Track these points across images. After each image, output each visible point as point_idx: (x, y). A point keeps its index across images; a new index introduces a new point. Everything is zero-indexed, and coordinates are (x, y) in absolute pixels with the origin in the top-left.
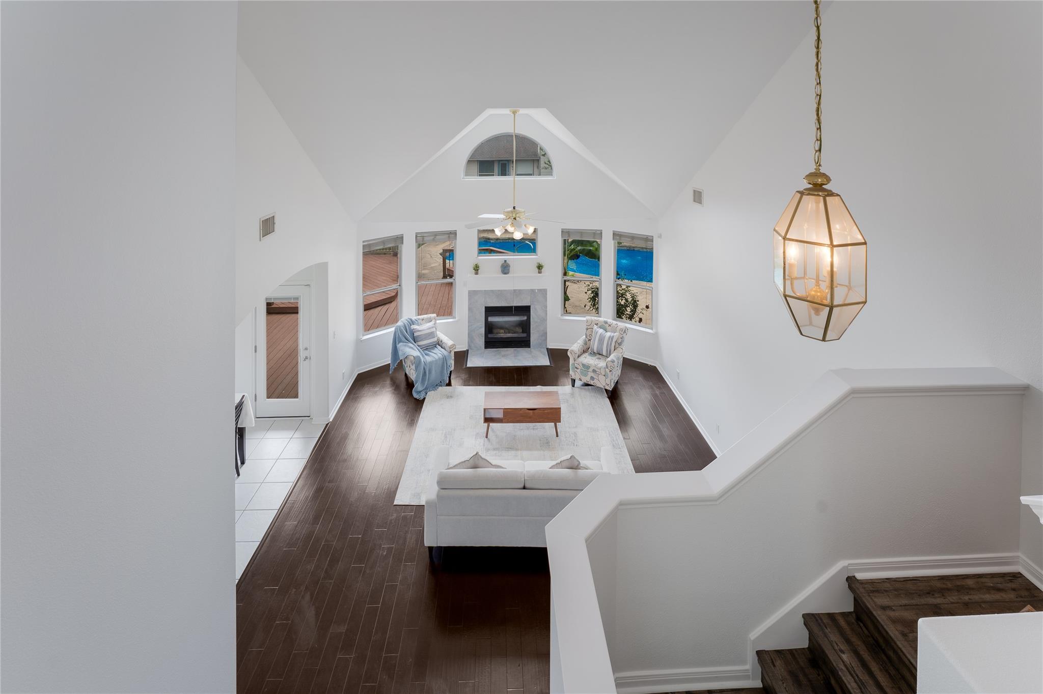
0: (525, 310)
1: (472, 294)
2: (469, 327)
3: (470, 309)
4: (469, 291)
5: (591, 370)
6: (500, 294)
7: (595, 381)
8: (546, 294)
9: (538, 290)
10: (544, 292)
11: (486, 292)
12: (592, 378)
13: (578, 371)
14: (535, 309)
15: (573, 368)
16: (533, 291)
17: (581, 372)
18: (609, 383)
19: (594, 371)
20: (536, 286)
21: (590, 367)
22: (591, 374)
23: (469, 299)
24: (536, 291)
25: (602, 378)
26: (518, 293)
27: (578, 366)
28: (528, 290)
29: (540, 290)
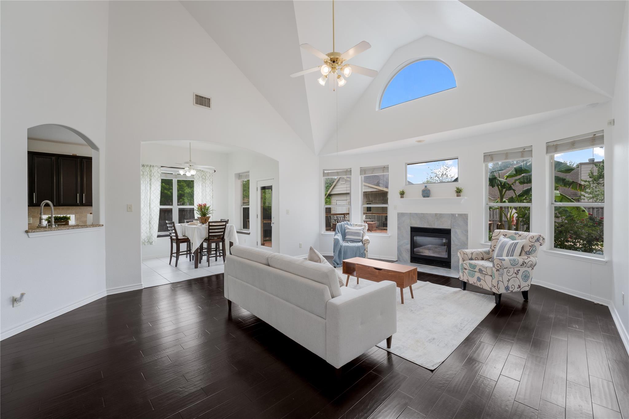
0: (445, 233)
1: (401, 216)
2: (398, 242)
3: (399, 228)
4: (398, 213)
5: (477, 270)
6: (422, 216)
7: (482, 282)
8: (467, 219)
9: (458, 214)
10: (464, 217)
11: (411, 215)
12: (479, 279)
13: (466, 271)
14: (456, 233)
15: (462, 269)
16: (453, 215)
17: (469, 273)
18: (495, 284)
19: (480, 271)
20: (456, 211)
21: (476, 266)
22: (478, 275)
23: (398, 220)
24: (457, 215)
25: (488, 278)
26: (439, 216)
27: (466, 267)
28: (449, 214)
29: (460, 215)
